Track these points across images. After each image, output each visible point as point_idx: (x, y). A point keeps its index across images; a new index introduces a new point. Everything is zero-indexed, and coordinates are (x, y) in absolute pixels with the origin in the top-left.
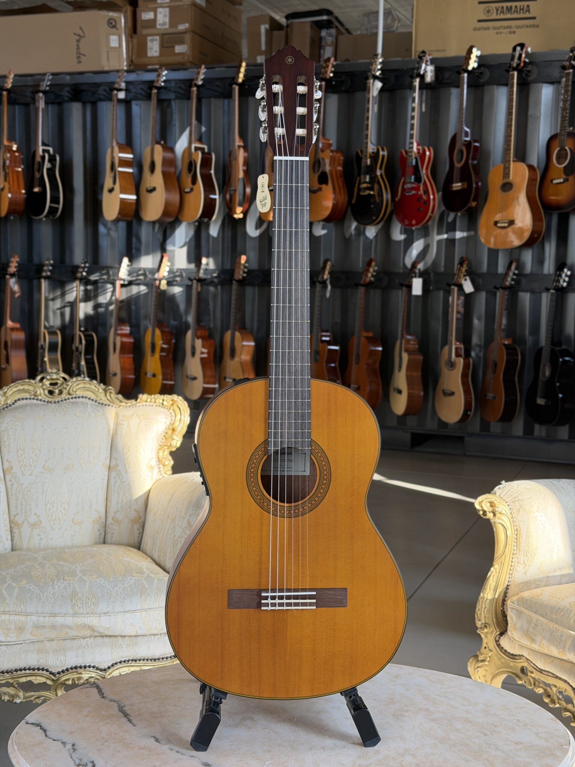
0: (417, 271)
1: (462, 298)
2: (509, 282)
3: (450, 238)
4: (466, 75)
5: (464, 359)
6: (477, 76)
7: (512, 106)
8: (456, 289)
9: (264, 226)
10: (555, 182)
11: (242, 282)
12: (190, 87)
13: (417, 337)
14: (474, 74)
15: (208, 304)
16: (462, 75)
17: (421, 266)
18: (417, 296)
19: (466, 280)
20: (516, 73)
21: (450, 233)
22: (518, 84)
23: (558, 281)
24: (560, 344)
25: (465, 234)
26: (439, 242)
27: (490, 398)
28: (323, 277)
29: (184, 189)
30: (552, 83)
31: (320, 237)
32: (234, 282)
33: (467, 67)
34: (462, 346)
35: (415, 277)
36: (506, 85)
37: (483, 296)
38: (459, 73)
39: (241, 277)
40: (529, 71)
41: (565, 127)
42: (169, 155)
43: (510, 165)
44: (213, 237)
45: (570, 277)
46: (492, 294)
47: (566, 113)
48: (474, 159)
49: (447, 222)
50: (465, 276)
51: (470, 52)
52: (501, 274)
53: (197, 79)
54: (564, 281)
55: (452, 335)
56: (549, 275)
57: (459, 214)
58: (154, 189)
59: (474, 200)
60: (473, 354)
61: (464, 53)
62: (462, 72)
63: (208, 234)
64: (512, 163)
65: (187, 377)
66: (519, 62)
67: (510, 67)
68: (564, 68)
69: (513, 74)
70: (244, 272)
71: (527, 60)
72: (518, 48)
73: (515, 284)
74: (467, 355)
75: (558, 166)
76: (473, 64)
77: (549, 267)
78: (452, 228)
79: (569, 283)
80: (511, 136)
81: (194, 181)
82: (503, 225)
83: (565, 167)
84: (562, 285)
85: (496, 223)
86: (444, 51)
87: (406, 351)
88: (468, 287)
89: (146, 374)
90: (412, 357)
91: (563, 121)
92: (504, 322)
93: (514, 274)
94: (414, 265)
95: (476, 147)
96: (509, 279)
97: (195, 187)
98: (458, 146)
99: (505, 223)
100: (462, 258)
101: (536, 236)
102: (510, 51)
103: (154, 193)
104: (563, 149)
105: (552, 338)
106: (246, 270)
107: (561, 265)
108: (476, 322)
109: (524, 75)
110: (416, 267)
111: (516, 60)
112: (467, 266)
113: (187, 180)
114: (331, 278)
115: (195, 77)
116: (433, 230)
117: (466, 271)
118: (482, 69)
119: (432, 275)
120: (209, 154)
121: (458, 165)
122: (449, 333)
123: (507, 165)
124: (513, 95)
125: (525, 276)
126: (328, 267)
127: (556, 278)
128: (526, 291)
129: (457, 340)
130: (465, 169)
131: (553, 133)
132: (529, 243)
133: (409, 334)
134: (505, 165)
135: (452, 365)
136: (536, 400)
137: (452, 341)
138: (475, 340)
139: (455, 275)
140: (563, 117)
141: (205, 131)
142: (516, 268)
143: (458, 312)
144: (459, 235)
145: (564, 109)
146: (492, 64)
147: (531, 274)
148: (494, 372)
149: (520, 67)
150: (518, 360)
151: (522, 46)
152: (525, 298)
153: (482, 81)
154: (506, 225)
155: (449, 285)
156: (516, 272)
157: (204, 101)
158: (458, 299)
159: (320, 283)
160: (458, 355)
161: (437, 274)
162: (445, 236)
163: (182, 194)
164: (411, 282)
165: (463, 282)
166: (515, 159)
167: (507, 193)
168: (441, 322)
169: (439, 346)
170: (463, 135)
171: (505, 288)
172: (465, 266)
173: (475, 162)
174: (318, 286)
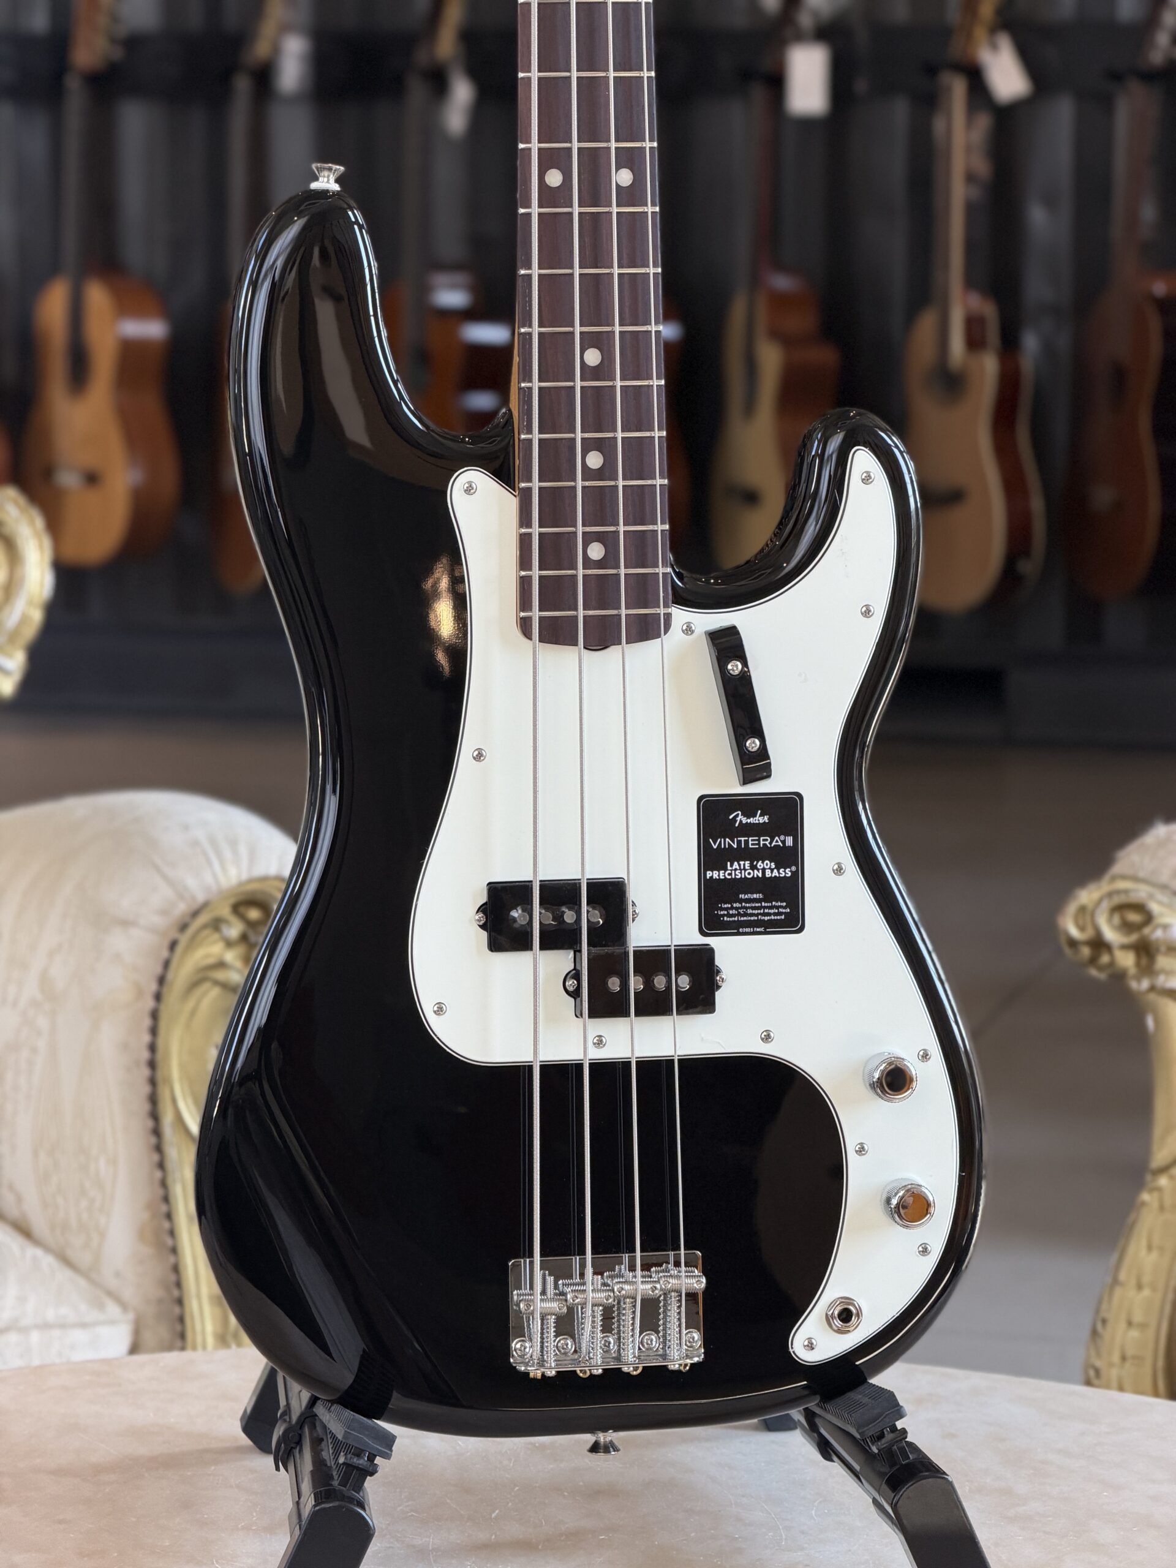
0: (805, 17)
1: (984, 122)
5: (1001, 359)
8: (960, 87)
13: (811, 283)
18: (807, 124)
19: (994, 47)
27: (1103, 507)
28: (432, 53)
32: (72, 81)
34: (990, 310)
35: (800, 37)
37: (1063, 112)
39: (98, 62)
46: (1098, 102)
50: (992, 31)
52: (1129, 26)
55: (948, 266)
60: (1030, 343)
70: (114, 42)
74: (1011, 345)
87: (774, 333)
88: (1007, 77)
90: (796, 357)
92: (1149, 212)
96: (1163, 40)
106: (119, 34)
108: (1038, 215)
117: (997, 12)
122: (937, 263)
126: (451, 13)
129: (970, 284)
133: (781, 269)
135: (950, 387)
137: (948, 291)
138: (1036, 286)
139: (951, 29)
143: (970, 178)
155: (932, 70)
158: (968, 125)
159: (420, 74)
160: (974, 344)
161: (880, 33)
164: (783, 64)
165: (987, 56)
168: (902, 224)
169: (900, 314)
171: (1149, 77)
174: (417, 91)
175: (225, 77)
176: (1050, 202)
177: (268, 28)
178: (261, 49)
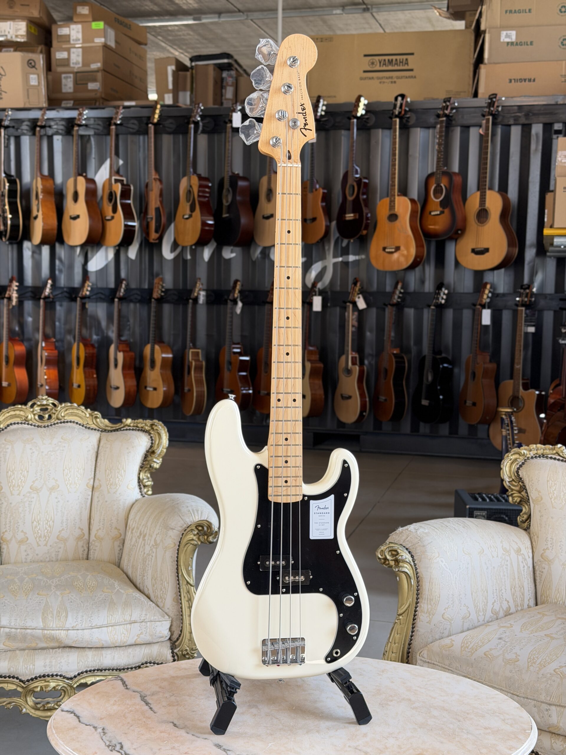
0: (317, 290)
1: (356, 313)
2: (396, 299)
3: (345, 260)
4: (355, 120)
5: (360, 367)
6: (365, 121)
7: (395, 148)
8: (351, 306)
9: (179, 250)
10: (433, 213)
11: (160, 301)
12: (110, 125)
13: (317, 348)
14: (362, 119)
15: (128, 321)
16: (352, 121)
17: (320, 286)
18: (317, 312)
19: (359, 298)
20: (398, 120)
21: (345, 257)
22: (400, 128)
23: (438, 299)
24: (440, 353)
25: (357, 258)
26: (335, 264)
27: (382, 400)
28: (234, 296)
29: (105, 217)
30: (428, 128)
31: (230, 260)
32: (153, 300)
33: (356, 114)
34: (357, 356)
35: (315, 295)
36: (390, 128)
37: (374, 311)
38: (350, 119)
39: (159, 296)
40: (408, 118)
41: (440, 167)
42: (92, 186)
43: (395, 198)
44: (131, 260)
45: (447, 295)
46: (382, 309)
47: (441, 155)
48: (364, 194)
49: (342, 247)
50: (358, 294)
51: (358, 100)
52: (389, 293)
53: (116, 118)
54: (443, 299)
55: (348, 346)
56: (429, 293)
57: (352, 241)
58: (78, 217)
59: (365, 229)
60: (366, 362)
61: (353, 100)
62: (352, 118)
63: (127, 258)
64: (396, 197)
65: (111, 387)
66: (400, 110)
67: (393, 114)
68: (438, 116)
69: (396, 121)
70: (162, 292)
71: (407, 109)
72: (400, 99)
73: (401, 301)
74: (362, 363)
75: (435, 200)
76: (361, 111)
77: (429, 287)
78: (345, 252)
79: (446, 300)
80: (395, 174)
81: (115, 210)
82: (391, 250)
83: (441, 202)
84: (441, 302)
85: (384, 249)
86: (335, 97)
87: (309, 360)
88: (361, 304)
89: (73, 385)
90: (314, 365)
91: (438, 162)
92: (393, 334)
93: (400, 293)
94: (314, 285)
95: (365, 183)
96: (396, 297)
97: (116, 215)
98: (350, 181)
99: (392, 248)
100: (355, 279)
101: (418, 260)
102: (393, 100)
103: (78, 220)
104: (438, 186)
105: (434, 347)
106: (163, 290)
107: (440, 286)
108: (368, 334)
109: (404, 121)
110: (316, 287)
111: (398, 109)
112: (360, 285)
113: (108, 209)
114: (241, 296)
115: (114, 116)
116: (329, 254)
117: (359, 290)
118: (369, 114)
119: (329, 293)
120: (128, 185)
121: (350, 198)
122: (346, 344)
123: (392, 199)
124: (396, 138)
125: (409, 293)
126: (238, 287)
127: (436, 296)
128: (410, 307)
129: (353, 350)
130: (356, 201)
131: (430, 172)
132: (413, 266)
133: (312, 346)
134: (390, 199)
135: (349, 372)
136: (421, 402)
137: (348, 351)
138: (368, 350)
139: (349, 293)
140: (438, 158)
141: (123, 165)
142: (402, 288)
143: (353, 326)
144: (352, 258)
145: (439, 152)
146: (377, 110)
147: (414, 292)
148: (385, 379)
149: (401, 115)
150: (405, 367)
151: (403, 96)
152: (410, 313)
153: (369, 125)
154: (393, 250)
155: (345, 302)
156: (402, 291)
157: (121, 137)
158: (353, 314)
159: (231, 300)
160: (354, 363)
161: (334, 293)
162: (340, 259)
163: (104, 221)
164: (312, 300)
165: (357, 299)
166: (399, 194)
167: (393, 223)
168: (338, 335)
169: (337, 356)
170: (354, 173)
171: (393, 305)
172: (358, 284)
173: (365, 197)
174: (230, 304)
175: (187, 300)
176: (371, 331)
177: (197, 290)
178: (196, 294)
